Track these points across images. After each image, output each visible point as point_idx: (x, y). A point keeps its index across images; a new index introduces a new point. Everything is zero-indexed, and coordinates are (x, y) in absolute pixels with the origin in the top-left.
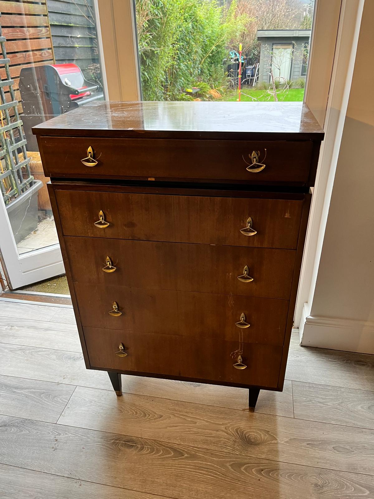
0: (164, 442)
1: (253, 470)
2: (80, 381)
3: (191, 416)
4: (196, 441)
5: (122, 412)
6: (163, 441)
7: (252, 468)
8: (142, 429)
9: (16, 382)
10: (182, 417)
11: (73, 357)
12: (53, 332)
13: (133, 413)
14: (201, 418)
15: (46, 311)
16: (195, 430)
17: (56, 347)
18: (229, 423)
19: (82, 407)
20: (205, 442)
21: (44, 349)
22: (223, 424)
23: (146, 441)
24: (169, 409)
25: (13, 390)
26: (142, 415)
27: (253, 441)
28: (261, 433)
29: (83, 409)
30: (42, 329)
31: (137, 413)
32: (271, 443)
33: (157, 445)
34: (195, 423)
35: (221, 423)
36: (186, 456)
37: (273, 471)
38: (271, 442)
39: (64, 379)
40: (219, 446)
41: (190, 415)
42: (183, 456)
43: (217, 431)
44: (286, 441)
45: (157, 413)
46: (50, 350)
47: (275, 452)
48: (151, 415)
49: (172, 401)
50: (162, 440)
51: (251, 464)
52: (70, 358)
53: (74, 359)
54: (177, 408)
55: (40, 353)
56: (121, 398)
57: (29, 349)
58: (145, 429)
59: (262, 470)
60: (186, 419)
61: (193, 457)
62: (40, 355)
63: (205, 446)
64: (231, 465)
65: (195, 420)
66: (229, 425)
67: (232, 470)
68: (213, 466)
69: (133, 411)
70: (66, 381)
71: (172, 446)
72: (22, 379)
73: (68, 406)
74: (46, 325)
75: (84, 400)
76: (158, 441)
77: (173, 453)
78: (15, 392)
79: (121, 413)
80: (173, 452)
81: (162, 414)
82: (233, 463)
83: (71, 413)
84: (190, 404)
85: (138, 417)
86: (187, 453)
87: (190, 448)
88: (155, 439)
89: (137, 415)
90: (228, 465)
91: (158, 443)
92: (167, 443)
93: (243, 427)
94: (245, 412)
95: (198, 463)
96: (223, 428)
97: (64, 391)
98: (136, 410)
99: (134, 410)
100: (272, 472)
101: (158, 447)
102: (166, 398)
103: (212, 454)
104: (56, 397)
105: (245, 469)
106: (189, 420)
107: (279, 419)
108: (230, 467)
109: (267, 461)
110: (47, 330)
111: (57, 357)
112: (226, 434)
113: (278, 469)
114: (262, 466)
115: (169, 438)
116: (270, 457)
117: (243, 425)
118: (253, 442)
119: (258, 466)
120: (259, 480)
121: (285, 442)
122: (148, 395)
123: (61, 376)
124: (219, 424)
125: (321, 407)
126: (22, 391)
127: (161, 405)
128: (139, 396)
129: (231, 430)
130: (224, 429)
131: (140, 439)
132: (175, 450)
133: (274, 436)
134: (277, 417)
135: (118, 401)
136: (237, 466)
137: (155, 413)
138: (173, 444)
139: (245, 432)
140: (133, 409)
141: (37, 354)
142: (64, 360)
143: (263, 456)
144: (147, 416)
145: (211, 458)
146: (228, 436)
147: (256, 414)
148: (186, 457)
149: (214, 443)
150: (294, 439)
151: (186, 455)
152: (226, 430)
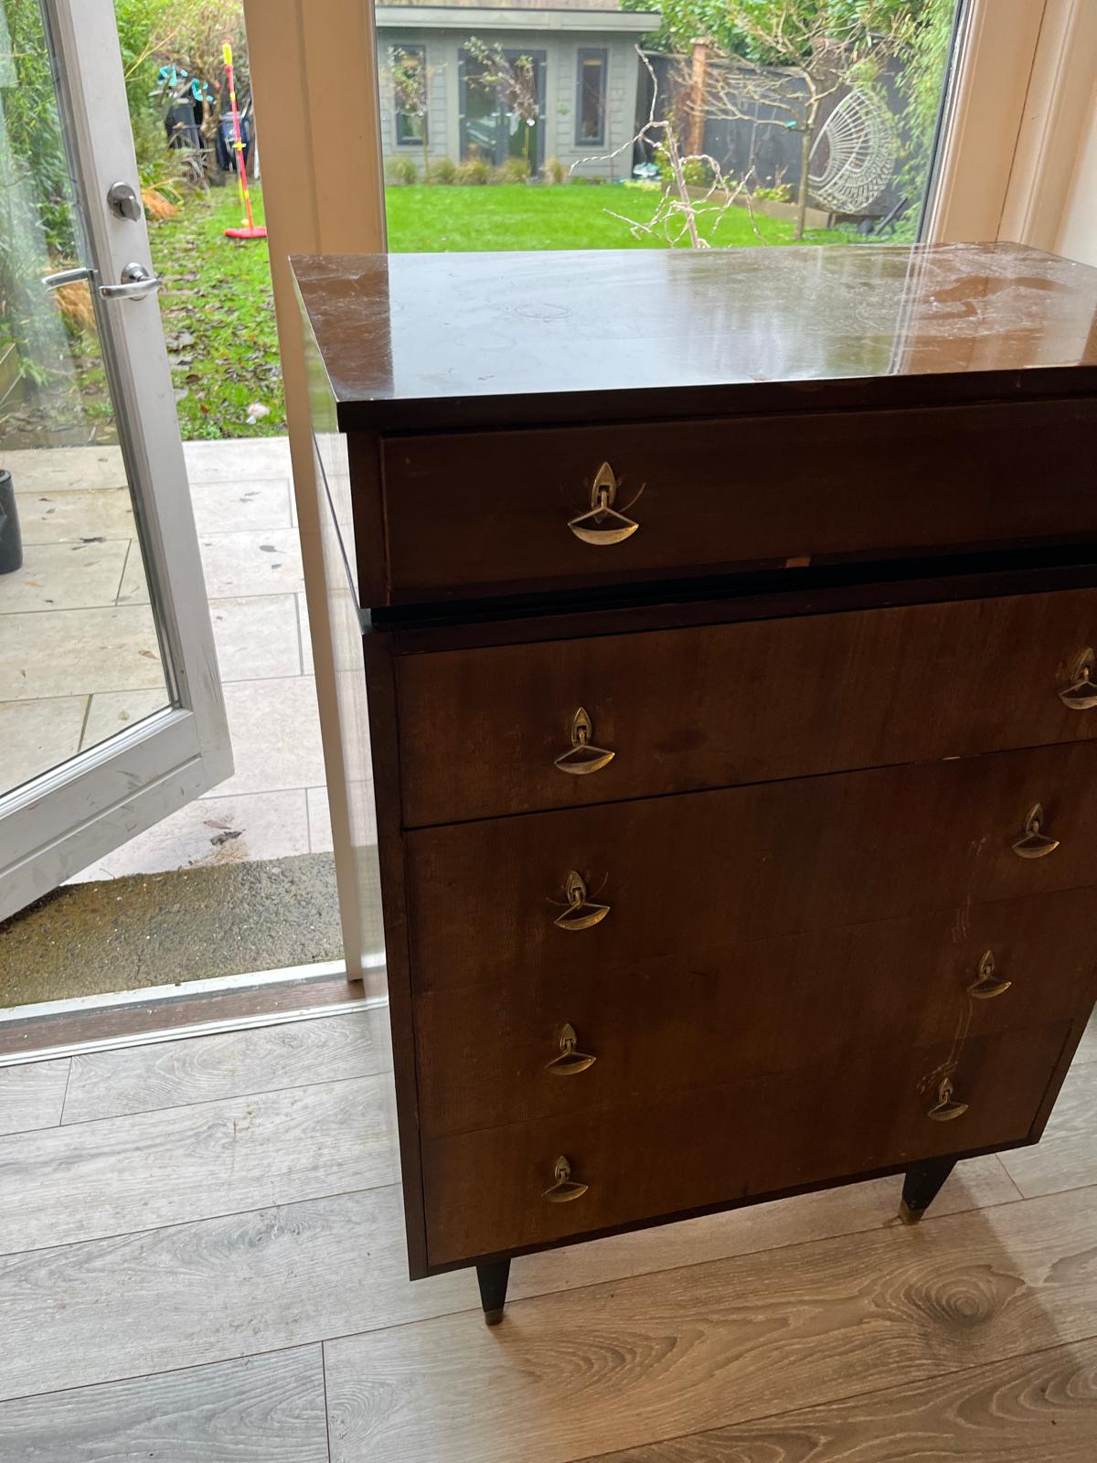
0: (735, 1427)
1: (1022, 1399)
2: (323, 1321)
3: (759, 1303)
4: (824, 1383)
5: (539, 1377)
6: (729, 1423)
7: (1017, 1397)
8: (642, 1410)
9: (69, 1410)
10: (735, 1317)
11: (242, 1236)
12: (100, 1163)
13: (578, 1365)
14: (792, 1299)
15: (20, 1088)
16: (798, 1346)
17: (151, 1221)
18: (874, 1282)
19: (388, 1416)
20: (848, 1373)
21: (105, 1243)
22: (862, 1294)
23: (678, 1446)
24: (683, 1307)
25: (80, 1447)
26: (610, 1359)
27: (968, 1312)
28: (974, 1280)
29: (396, 1419)
30: (45, 1164)
31: (587, 1360)
32: (1016, 1299)
33: (719, 1446)
34: (784, 1322)
35: (855, 1292)
36: (825, 1444)
37: (1067, 1380)
38: (1012, 1296)
39: (256, 1333)
40: (895, 1369)
41: (753, 1301)
42: (815, 1445)
43: (860, 1322)
44: (1045, 1276)
45: (651, 1334)
46: (132, 1238)
47: (1042, 1319)
48: (639, 1351)
49: (673, 1274)
50: (724, 1422)
51: (1004, 1384)
52: (232, 1245)
53: (247, 1239)
54: (702, 1292)
55: (98, 1263)
56: (504, 1325)
57: (41, 1264)
58: (651, 1408)
59: (1043, 1390)
60: (750, 1322)
61: (844, 1435)
62: (102, 1270)
63: (857, 1387)
64: (960, 1413)
65: (780, 1313)
66: (878, 1288)
67: (970, 1425)
68: (915, 1439)
69: (573, 1358)
70: (274, 1339)
71: (766, 1429)
72: (87, 1391)
73: (337, 1429)
74: (55, 1144)
75: (382, 1385)
76: (714, 1432)
77: (781, 1450)
78: (91, 1452)
79: (536, 1382)
80: (781, 1447)
81: (668, 1333)
82: (959, 1402)
83: (364, 1451)
84: (732, 1262)
85: (604, 1372)
86: (823, 1430)
87: (820, 1411)
88: (697, 1428)
89: (596, 1367)
90: (950, 1415)
91: (719, 1438)
92: (743, 1427)
93: (919, 1280)
94: (894, 1230)
95: (871, 1447)
96: (866, 1304)
97: (285, 1378)
98: (580, 1353)
99: (574, 1354)
100: (1069, 1386)
101: (726, 1452)
102: (648, 1269)
103: (891, 1402)
104: (268, 1414)
105: (1001, 1407)
106: (761, 1317)
107: (992, 1215)
108: (961, 1421)
109: (1038, 1358)
110: (72, 1163)
111: (175, 1255)
112: (888, 1323)
113: (1079, 1369)
114: (1038, 1377)
115: (740, 1405)
116: (1038, 1341)
117: (913, 1273)
118: (972, 1316)
119: (1028, 1382)
120: (1054, 1423)
121: (1046, 1281)
122: (588, 1282)
123: (238, 1326)
124: (851, 1298)
125: (1065, 1139)
126: (120, 1439)
127: (649, 1301)
128: (560, 1296)
129: (894, 1305)
130: (873, 1308)
131: (653, 1447)
132: (782, 1437)
133: (1010, 1273)
134: (983, 1212)
135: (500, 1343)
136: (974, 1406)
137: (647, 1338)
138: (763, 1421)
139: (933, 1294)
140: (568, 1353)
141: (89, 1271)
142: (212, 1260)
143: (1021, 1346)
144: (628, 1357)
145: (896, 1416)
146: (897, 1327)
147: (927, 1224)
148: (828, 1445)
149: (875, 1366)
150: (1061, 1260)
151: (823, 1439)
152: (880, 1310)
